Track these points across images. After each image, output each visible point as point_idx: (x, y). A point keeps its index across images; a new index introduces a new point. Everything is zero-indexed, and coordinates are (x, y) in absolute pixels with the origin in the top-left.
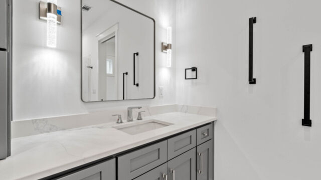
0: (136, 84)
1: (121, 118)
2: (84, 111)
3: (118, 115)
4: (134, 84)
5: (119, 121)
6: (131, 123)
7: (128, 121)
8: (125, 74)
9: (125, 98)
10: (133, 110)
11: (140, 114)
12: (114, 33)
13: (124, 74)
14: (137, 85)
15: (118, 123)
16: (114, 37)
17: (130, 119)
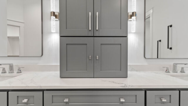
0: (169, 48)
1: (168, 69)
2: (145, 63)
4: (168, 48)
5: (167, 71)
6: (176, 73)
7: (173, 72)
8: (159, 42)
9: (159, 57)
10: (178, 65)
11: (182, 68)
12: (149, 15)
13: (158, 41)
14: (171, 48)
15: (166, 72)
16: (150, 17)
17: (175, 71)
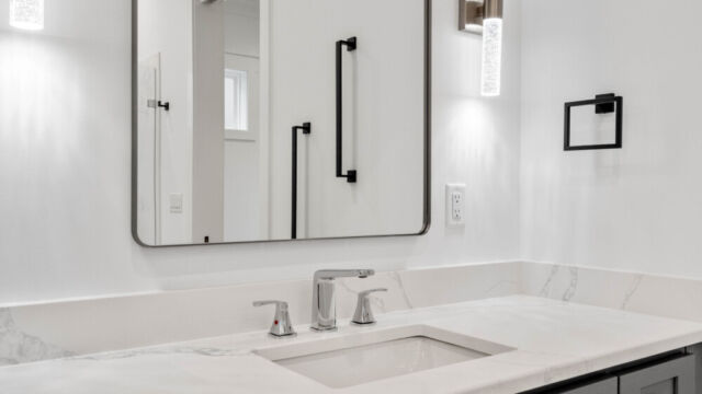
0: (344, 172)
1: (286, 316)
3: (277, 303)
4: (339, 174)
5: (281, 329)
6: (326, 336)
8: (300, 131)
9: (301, 233)
11: (363, 300)
13: (295, 129)
14: (352, 177)
15: (273, 334)
17: (326, 321)
